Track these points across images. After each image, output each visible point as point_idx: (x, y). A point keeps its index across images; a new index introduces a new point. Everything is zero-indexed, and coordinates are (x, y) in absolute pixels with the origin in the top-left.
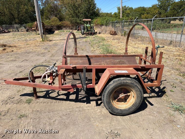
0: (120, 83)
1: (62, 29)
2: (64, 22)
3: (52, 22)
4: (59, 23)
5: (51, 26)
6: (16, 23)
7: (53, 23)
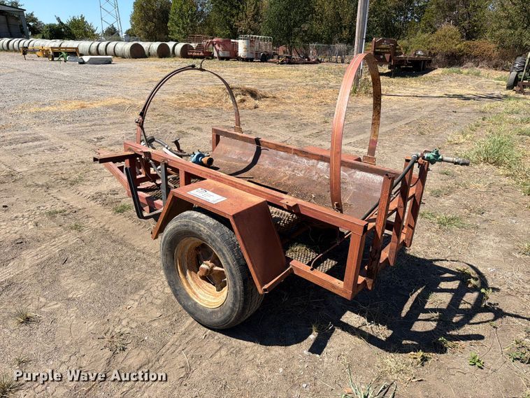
0: (185, 225)
1: (461, 64)
2: (476, 42)
3: (438, 40)
4: (456, 45)
5: (430, 52)
6: (341, 41)
7: (437, 45)
